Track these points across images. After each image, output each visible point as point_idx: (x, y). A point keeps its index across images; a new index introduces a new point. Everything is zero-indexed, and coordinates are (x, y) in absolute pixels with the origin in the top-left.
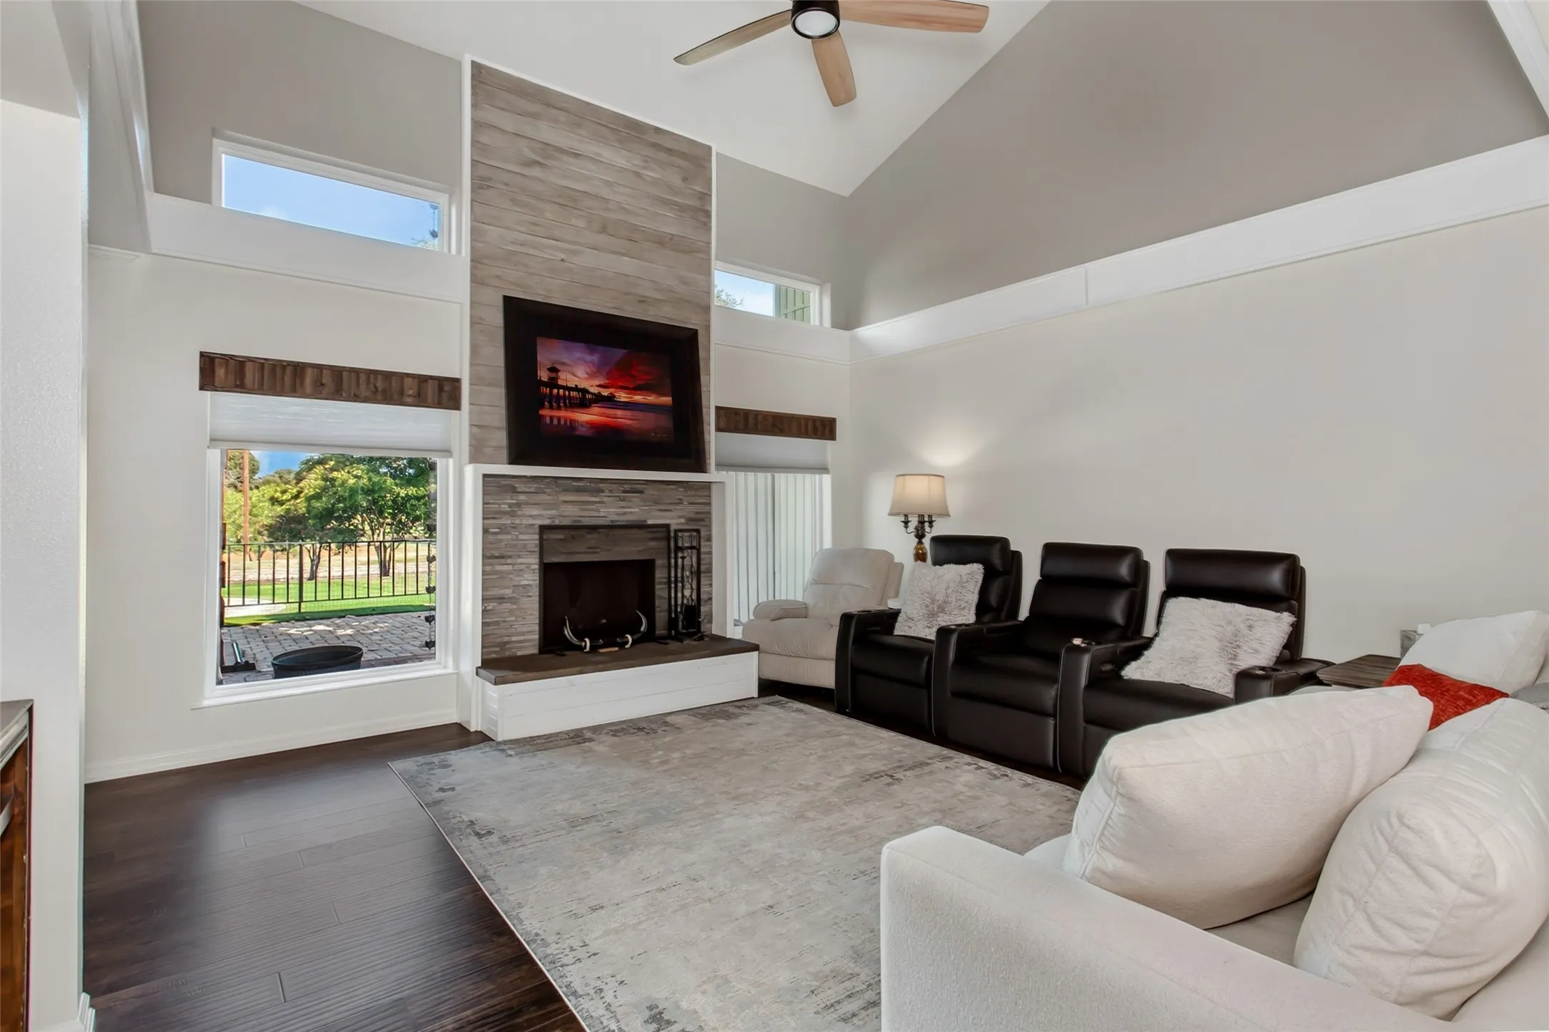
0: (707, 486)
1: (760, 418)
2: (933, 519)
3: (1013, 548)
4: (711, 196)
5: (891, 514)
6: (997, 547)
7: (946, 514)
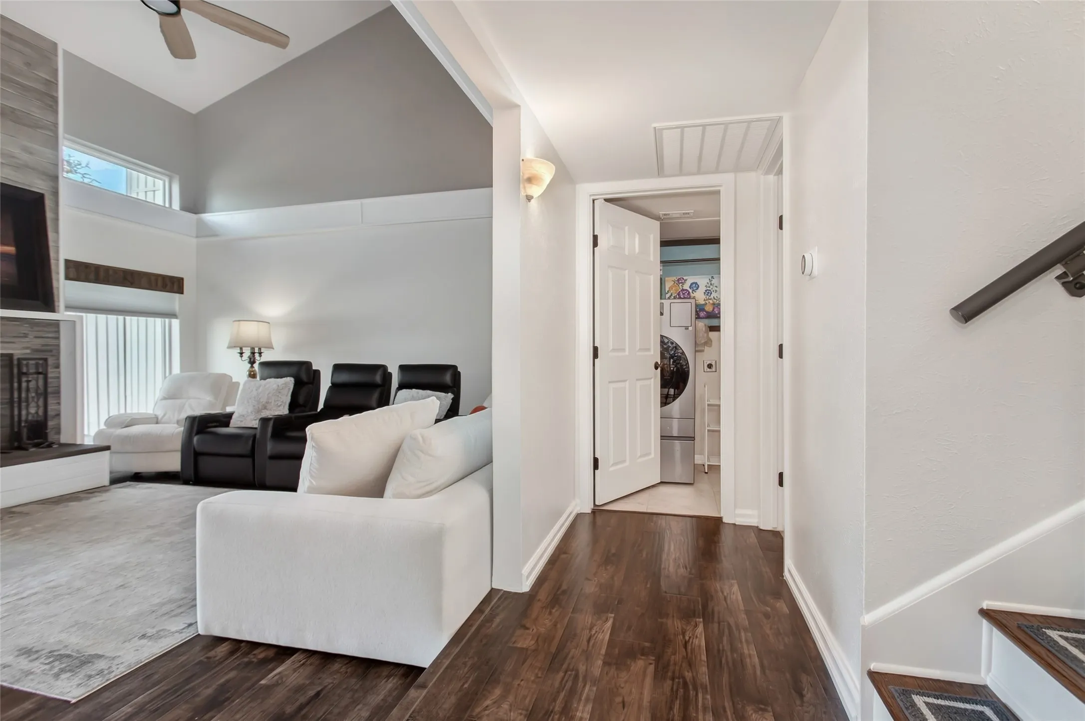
0: (56, 324)
1: (111, 272)
2: (262, 351)
3: (314, 368)
4: (57, 84)
5: (229, 347)
6: (304, 367)
7: (270, 347)
